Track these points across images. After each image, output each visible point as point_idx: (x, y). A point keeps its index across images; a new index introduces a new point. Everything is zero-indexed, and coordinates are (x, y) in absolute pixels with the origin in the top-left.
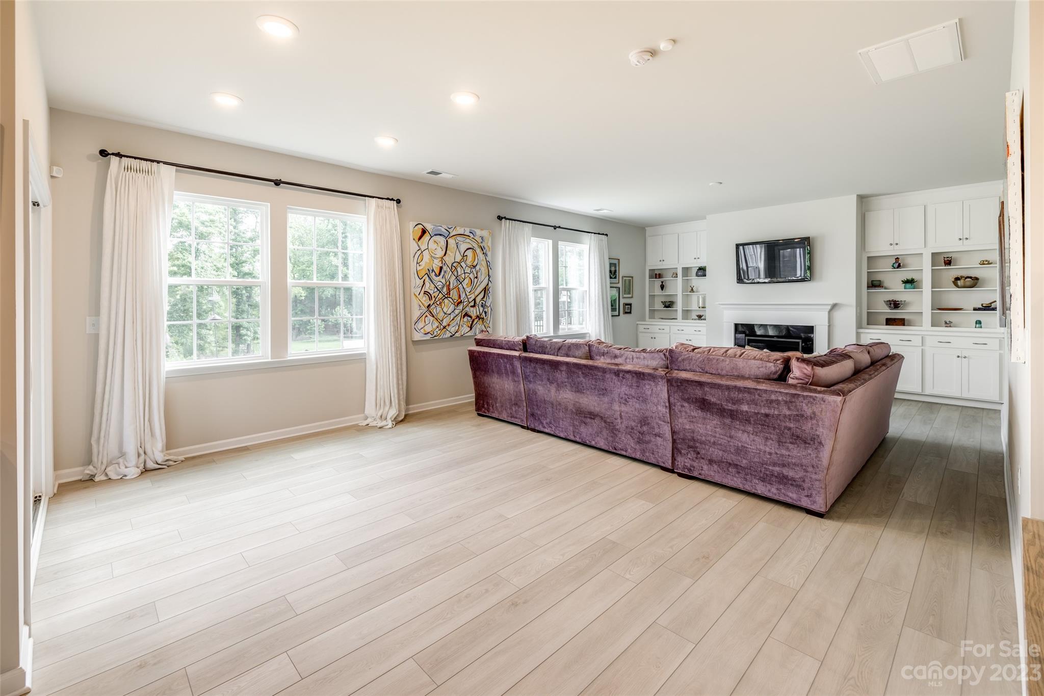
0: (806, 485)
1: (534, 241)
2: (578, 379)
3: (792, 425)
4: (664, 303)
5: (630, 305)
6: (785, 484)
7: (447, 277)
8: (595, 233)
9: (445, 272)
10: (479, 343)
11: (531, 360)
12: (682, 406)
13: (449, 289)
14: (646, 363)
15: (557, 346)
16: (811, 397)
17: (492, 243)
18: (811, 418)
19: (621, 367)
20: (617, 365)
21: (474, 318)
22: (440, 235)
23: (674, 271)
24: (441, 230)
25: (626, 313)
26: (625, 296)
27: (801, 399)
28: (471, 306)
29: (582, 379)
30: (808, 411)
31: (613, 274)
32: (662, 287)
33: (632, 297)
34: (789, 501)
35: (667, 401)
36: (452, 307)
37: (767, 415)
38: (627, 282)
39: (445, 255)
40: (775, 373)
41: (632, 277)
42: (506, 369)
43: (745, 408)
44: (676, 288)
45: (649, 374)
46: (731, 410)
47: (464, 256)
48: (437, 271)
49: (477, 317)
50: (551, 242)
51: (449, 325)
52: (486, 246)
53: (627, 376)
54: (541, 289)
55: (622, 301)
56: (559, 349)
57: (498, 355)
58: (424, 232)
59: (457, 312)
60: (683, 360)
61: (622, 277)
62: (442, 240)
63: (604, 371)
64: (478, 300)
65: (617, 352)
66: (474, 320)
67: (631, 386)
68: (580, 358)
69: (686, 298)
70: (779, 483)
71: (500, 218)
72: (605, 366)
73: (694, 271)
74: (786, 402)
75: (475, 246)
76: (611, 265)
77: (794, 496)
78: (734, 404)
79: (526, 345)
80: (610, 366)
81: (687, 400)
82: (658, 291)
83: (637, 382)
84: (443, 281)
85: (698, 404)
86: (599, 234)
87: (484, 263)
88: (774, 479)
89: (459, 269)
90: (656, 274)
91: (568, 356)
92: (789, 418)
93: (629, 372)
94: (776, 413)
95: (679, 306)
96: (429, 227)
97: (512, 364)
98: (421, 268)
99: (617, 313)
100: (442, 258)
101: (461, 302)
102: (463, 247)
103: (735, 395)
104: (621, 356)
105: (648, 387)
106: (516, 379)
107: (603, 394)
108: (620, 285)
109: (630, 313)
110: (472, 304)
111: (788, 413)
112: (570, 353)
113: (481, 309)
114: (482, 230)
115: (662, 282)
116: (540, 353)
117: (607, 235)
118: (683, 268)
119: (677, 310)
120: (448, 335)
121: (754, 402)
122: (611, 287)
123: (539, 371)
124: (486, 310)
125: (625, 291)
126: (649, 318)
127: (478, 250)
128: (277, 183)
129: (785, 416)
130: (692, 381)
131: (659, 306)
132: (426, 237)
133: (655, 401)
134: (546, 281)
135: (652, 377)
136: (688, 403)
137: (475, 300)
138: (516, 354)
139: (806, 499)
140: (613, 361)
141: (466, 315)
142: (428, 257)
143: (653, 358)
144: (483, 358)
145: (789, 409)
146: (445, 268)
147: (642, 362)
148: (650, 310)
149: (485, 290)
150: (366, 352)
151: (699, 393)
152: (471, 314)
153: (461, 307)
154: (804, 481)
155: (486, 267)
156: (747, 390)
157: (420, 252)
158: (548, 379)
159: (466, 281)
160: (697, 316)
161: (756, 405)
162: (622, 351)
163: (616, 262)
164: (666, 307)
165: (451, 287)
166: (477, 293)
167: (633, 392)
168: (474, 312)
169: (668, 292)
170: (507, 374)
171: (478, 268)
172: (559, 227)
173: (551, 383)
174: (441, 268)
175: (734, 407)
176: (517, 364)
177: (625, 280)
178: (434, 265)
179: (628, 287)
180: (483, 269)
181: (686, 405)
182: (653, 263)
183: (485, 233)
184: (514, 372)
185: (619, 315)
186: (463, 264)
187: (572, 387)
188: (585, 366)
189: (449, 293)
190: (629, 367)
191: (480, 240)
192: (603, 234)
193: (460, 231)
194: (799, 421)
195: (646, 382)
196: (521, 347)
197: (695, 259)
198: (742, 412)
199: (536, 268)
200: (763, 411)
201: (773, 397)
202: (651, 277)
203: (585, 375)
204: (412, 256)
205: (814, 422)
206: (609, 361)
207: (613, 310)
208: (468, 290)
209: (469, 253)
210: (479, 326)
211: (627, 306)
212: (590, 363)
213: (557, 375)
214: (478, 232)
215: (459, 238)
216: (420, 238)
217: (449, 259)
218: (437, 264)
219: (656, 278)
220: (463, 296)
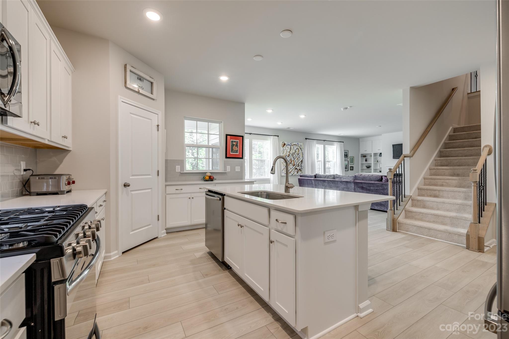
0: (386, 205)
1: (317, 146)
2: (331, 184)
3: (382, 191)
4: (366, 166)
5: (353, 167)
6: (381, 206)
7: (291, 157)
8: (339, 142)
9: (290, 156)
10: (301, 176)
11: (317, 180)
12: (357, 189)
13: (291, 161)
14: (349, 179)
15: (325, 176)
16: (386, 184)
17: (304, 147)
18: (386, 189)
19: (342, 180)
20: (341, 180)
21: (298, 170)
22: (289, 145)
23: (371, 154)
24: (289, 144)
25: (351, 170)
26: (351, 164)
27: (384, 185)
28: (298, 166)
29: (332, 184)
30: (385, 187)
31: (346, 156)
32: (366, 160)
33: (354, 164)
34: (382, 210)
35: (354, 188)
36: (292, 166)
37: (377, 189)
38: (351, 159)
39: (290, 151)
40: (380, 179)
41: (354, 157)
42: (310, 183)
43: (372, 188)
44: (372, 161)
45: (349, 182)
46: (369, 189)
47: (296, 151)
48: (288, 156)
49: (299, 169)
50: (323, 145)
51: (291, 172)
52: (302, 148)
53: (344, 182)
54: (319, 161)
55: (350, 166)
56: (325, 177)
57: (307, 179)
58: (284, 144)
59: (293, 168)
60: (358, 178)
61: (350, 157)
62: (289, 146)
63: (338, 181)
64: (300, 164)
65: (341, 177)
66: (298, 171)
67: (345, 185)
68: (331, 179)
69: (375, 165)
70: (380, 206)
71: (306, 139)
72: (338, 180)
73: (379, 154)
74: (381, 186)
75: (299, 148)
76: (345, 153)
77: (383, 208)
78: (369, 187)
79: (315, 176)
80: (339, 180)
81: (359, 187)
82: (364, 162)
83: (346, 184)
84: (290, 159)
85: (361, 188)
86: (340, 142)
87: (301, 153)
88: (379, 205)
89: (294, 155)
90: (364, 156)
91: (328, 178)
92: (382, 189)
93: (344, 181)
94: (379, 189)
95: (372, 168)
96: (286, 143)
97: (312, 182)
98: (284, 155)
99: (347, 170)
100: (289, 152)
101: (295, 165)
102: (295, 148)
103: (370, 185)
104: (342, 178)
105: (349, 185)
106: (313, 186)
107: (337, 188)
108: (349, 160)
109: (353, 170)
110: (298, 165)
111: (381, 188)
112: (329, 178)
113: (301, 167)
114: (301, 143)
115: (366, 159)
116: (320, 178)
117: (343, 142)
118: (374, 153)
119: (371, 169)
120: (291, 174)
121: (374, 186)
122: (345, 161)
123: (320, 183)
124: (302, 167)
125: (351, 162)
126: (361, 172)
127: (300, 149)
128: (250, 134)
129: (381, 189)
130: (359, 182)
131: (365, 167)
132: (285, 146)
133: (351, 188)
134: (321, 158)
135: (350, 182)
136: (359, 188)
137: (298, 164)
138: (313, 179)
139: (386, 209)
140: (340, 179)
141: (296, 169)
142: (286, 152)
143: (351, 178)
144: (303, 180)
145: (381, 187)
146: (290, 155)
147: (348, 179)
148: (361, 169)
149: (302, 161)
150: (270, 178)
151: (361, 185)
152: (297, 168)
153: (295, 166)
154: (385, 204)
155: (302, 154)
156: (372, 184)
157: (283, 150)
158: (322, 185)
159: (296, 158)
160: (379, 171)
161: (374, 187)
162: (343, 177)
163: (347, 151)
164: (367, 168)
165: (292, 160)
166: (299, 162)
167: (345, 187)
168: (298, 168)
169: (368, 162)
170: (310, 185)
171: (299, 154)
172: (326, 140)
173: (323, 186)
174: (289, 155)
175: (370, 188)
176: (313, 181)
177: (351, 158)
178: (287, 154)
179: (352, 160)
180: (301, 155)
181: (358, 189)
182: (363, 152)
183: (302, 144)
184: (312, 184)
185: (348, 170)
186: (295, 153)
187: (329, 187)
188: (333, 181)
189: (291, 162)
190: (344, 180)
191: (300, 146)
192: (342, 142)
193: (294, 144)
194: (383, 190)
195: (349, 184)
196: (314, 177)
197: (378, 150)
198: (371, 189)
199: (318, 154)
200: (376, 188)
201: (378, 185)
202: (361, 157)
203: (332, 183)
204: (281, 152)
205: (387, 190)
206: (339, 179)
207: (346, 168)
208: (297, 161)
209: (297, 150)
210: (300, 172)
211: (351, 168)
212: (334, 180)
213: (325, 183)
214: (300, 144)
215: (294, 146)
216: (283, 147)
217: (291, 152)
218: (288, 154)
219: (364, 157)
220: (295, 163)
